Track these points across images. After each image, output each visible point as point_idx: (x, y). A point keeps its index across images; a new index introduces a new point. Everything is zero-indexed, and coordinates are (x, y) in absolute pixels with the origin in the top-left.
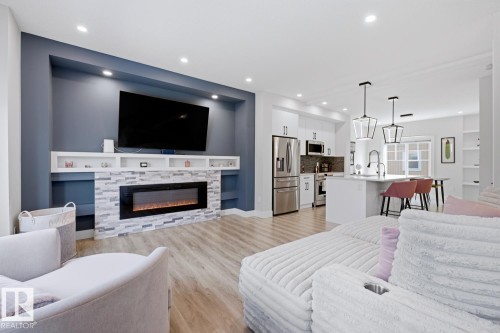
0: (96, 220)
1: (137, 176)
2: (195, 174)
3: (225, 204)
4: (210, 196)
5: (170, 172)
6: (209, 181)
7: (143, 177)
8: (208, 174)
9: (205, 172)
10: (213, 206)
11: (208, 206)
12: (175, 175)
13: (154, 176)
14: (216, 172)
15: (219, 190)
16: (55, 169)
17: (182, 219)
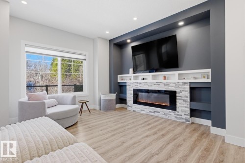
0: (127, 101)
1: (138, 84)
2: (167, 85)
3: (193, 113)
4: (178, 102)
5: (152, 83)
6: (178, 91)
7: (141, 85)
8: (177, 85)
9: (175, 83)
10: (182, 111)
11: (177, 109)
12: (154, 85)
13: (145, 84)
14: (185, 84)
15: (188, 99)
16: (119, 81)
17: (159, 112)
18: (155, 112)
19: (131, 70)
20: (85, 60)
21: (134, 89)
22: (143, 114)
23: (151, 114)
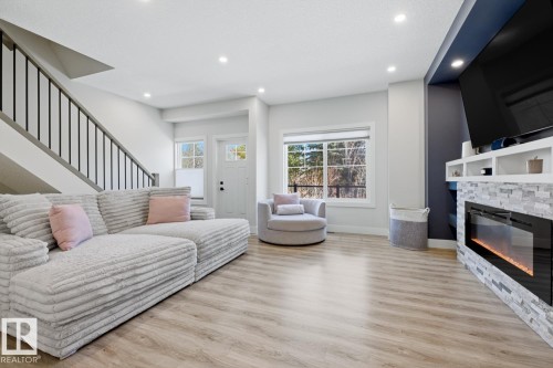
1: (473, 188)
2: (530, 193)
5: (496, 186)
12: (501, 191)
13: (483, 190)
17: (509, 291)
18: (501, 286)
19: (466, 146)
20: (368, 137)
21: (466, 202)
22: (478, 282)
23: (494, 287)
